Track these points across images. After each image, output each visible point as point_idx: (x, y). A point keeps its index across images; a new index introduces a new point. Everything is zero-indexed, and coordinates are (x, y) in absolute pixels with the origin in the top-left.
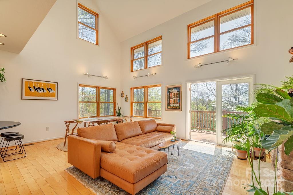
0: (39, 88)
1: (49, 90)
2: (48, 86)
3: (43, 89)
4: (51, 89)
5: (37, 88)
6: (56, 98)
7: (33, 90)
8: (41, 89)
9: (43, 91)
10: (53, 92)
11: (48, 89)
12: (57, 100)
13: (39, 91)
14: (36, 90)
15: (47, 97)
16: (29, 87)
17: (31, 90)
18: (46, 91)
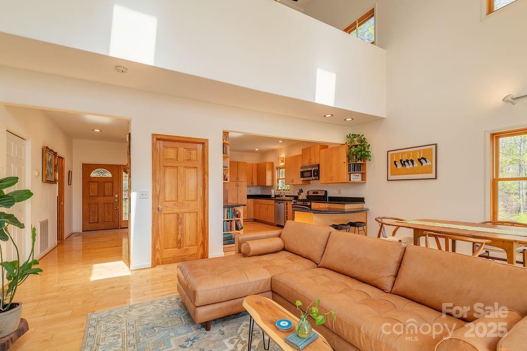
0: (407, 161)
1: (422, 160)
2: (420, 155)
3: (412, 161)
4: (425, 159)
5: (404, 162)
6: (433, 176)
7: (399, 166)
8: (410, 162)
9: (413, 164)
10: (429, 163)
11: (419, 160)
12: (436, 178)
13: (408, 167)
14: (403, 165)
15: (418, 173)
16: (395, 162)
17: (396, 166)
18: (416, 164)
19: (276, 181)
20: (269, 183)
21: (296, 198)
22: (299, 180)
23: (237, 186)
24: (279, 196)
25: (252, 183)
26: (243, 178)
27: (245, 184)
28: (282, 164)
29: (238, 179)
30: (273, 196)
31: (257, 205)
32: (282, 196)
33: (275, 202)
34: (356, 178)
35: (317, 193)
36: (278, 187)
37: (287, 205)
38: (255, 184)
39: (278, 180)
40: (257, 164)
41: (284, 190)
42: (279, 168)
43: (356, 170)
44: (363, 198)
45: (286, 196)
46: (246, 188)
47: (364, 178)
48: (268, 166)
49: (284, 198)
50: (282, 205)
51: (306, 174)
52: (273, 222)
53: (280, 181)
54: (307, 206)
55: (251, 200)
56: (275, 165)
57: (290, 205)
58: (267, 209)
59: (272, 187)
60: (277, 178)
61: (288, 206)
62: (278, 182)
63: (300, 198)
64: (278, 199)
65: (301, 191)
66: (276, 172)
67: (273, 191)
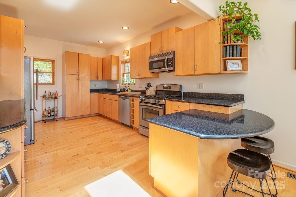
19: (122, 75)
20: (114, 77)
21: (143, 93)
22: (147, 73)
23: (78, 79)
24: (124, 91)
25: (97, 77)
26: (86, 71)
27: (88, 78)
28: (127, 58)
29: (79, 72)
30: (118, 90)
31: (101, 100)
32: (127, 91)
33: (119, 97)
34: (234, 66)
35: (170, 87)
36: (123, 81)
37: (133, 101)
38: (101, 78)
39: (124, 74)
40: (103, 59)
41: (129, 84)
42: (124, 62)
43: (235, 54)
44: (243, 96)
45: (132, 91)
46: (89, 82)
47: (245, 67)
48: (113, 61)
49: (129, 93)
50: (128, 101)
51: (155, 65)
52: (118, 120)
53: (125, 75)
54: (160, 105)
55: (95, 95)
56: (121, 60)
57: (137, 101)
58: (111, 105)
59: (117, 81)
60: (122, 72)
61: (134, 103)
62: (123, 76)
63: (148, 93)
64: (123, 94)
65: (149, 85)
66: (122, 66)
67: (118, 85)
